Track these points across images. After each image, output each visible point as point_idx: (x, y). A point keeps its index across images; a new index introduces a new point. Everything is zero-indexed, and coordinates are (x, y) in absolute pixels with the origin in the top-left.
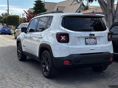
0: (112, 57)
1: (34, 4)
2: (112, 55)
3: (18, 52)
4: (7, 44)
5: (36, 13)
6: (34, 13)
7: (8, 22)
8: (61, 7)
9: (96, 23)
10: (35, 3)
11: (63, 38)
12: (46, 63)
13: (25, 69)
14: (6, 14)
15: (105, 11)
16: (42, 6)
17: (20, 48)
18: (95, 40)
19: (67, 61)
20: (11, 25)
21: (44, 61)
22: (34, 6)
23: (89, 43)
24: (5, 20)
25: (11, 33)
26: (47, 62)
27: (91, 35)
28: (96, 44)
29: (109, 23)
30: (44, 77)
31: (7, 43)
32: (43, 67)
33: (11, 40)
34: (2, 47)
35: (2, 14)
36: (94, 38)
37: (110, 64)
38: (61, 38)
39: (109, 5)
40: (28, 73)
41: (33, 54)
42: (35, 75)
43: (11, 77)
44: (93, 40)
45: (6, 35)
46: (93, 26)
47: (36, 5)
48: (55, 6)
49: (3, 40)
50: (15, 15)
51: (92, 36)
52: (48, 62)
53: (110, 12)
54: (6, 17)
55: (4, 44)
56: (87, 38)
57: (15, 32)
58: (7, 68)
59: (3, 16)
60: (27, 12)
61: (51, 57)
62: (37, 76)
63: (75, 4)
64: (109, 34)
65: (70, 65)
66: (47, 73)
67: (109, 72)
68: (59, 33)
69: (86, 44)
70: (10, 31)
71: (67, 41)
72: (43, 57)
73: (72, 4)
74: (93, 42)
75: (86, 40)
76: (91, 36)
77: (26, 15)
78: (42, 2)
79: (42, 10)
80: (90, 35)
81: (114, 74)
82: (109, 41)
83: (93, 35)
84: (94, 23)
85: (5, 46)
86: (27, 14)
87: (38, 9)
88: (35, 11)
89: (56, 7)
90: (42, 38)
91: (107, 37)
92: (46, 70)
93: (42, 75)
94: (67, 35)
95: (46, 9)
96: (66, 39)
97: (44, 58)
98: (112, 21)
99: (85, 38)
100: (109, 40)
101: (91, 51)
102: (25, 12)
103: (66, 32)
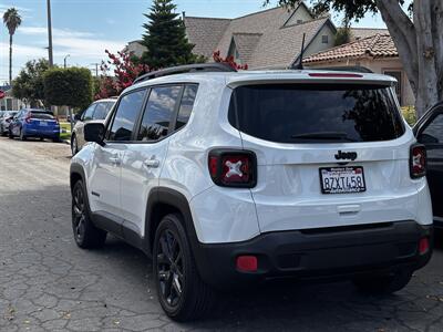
0: (425, 240)
1: (146, 26)
2: (428, 233)
3: (74, 213)
4: (41, 180)
5: (154, 58)
6: (144, 58)
7: (49, 93)
8: (245, 34)
9: (366, 104)
10: (148, 21)
11: (234, 169)
12: (174, 265)
13: (97, 282)
14: (43, 65)
15: (410, 52)
16: (176, 31)
17: (81, 201)
18: (360, 175)
19: (251, 257)
20: (60, 104)
21: (165, 257)
22: (145, 32)
23: (334, 186)
24: (39, 84)
25: (61, 135)
26: (175, 258)
27: (341, 155)
28: (363, 190)
29: (425, 98)
30: (165, 318)
31: (41, 176)
32: (163, 279)
33: (57, 163)
34: (22, 192)
35: (29, 65)
36: (355, 168)
37: (421, 267)
38: (227, 169)
39: (422, 31)
40: (108, 301)
41: (126, 225)
42: (133, 308)
43: (40, 315)
44: (350, 175)
45: (41, 140)
46: (352, 115)
47: (151, 29)
48: (225, 30)
49: (30, 161)
50: (74, 68)
51: (346, 160)
52: (180, 260)
53: (429, 58)
54: (43, 76)
55: (29, 179)
56: (328, 169)
57: (74, 133)
58: (29, 278)
59: (31, 69)
60: (117, 56)
61: (188, 240)
62: (138, 314)
63: (299, 22)
64: (413, 151)
65: (261, 272)
66: (175, 301)
67: (419, 298)
68: (219, 149)
69: (324, 192)
70: (59, 128)
71: (248, 180)
72: (162, 239)
73: (289, 24)
74: (353, 184)
75: (324, 177)
76: (341, 160)
77: (114, 67)
78: (177, 18)
79: (174, 47)
80: (337, 157)
81: (437, 305)
82: (413, 177)
83: (353, 155)
84: (357, 107)
85: (33, 188)
86: (117, 62)
87: (161, 43)
88: (148, 53)
89: (227, 33)
90: (156, 166)
91: (407, 162)
92: (171, 291)
93: (157, 308)
94: (248, 158)
95: (189, 42)
96: (244, 174)
97: (164, 245)
98: (435, 91)
99: (320, 169)
100: (414, 173)
101: (343, 217)
102: (112, 56)
103: (246, 147)
